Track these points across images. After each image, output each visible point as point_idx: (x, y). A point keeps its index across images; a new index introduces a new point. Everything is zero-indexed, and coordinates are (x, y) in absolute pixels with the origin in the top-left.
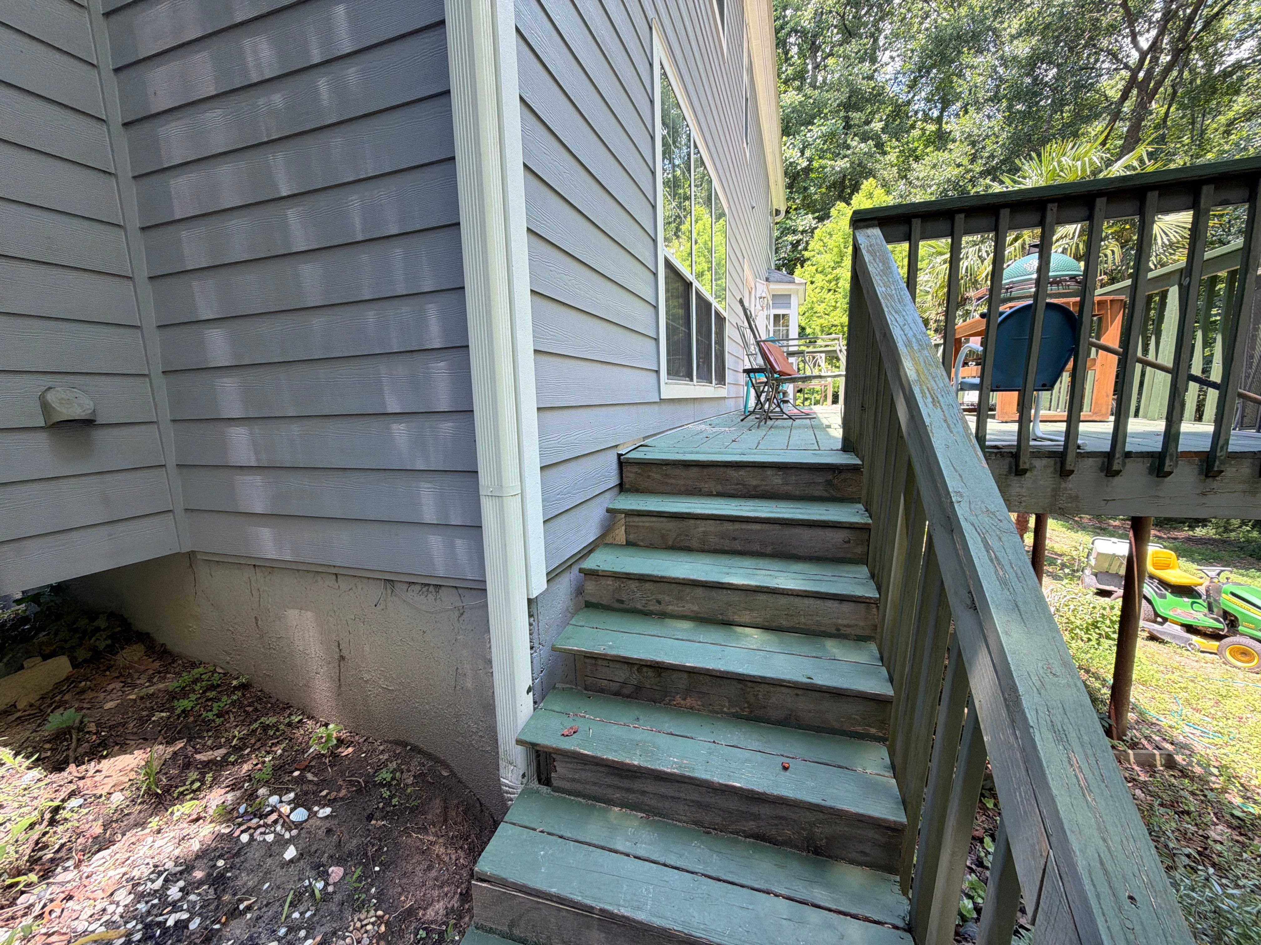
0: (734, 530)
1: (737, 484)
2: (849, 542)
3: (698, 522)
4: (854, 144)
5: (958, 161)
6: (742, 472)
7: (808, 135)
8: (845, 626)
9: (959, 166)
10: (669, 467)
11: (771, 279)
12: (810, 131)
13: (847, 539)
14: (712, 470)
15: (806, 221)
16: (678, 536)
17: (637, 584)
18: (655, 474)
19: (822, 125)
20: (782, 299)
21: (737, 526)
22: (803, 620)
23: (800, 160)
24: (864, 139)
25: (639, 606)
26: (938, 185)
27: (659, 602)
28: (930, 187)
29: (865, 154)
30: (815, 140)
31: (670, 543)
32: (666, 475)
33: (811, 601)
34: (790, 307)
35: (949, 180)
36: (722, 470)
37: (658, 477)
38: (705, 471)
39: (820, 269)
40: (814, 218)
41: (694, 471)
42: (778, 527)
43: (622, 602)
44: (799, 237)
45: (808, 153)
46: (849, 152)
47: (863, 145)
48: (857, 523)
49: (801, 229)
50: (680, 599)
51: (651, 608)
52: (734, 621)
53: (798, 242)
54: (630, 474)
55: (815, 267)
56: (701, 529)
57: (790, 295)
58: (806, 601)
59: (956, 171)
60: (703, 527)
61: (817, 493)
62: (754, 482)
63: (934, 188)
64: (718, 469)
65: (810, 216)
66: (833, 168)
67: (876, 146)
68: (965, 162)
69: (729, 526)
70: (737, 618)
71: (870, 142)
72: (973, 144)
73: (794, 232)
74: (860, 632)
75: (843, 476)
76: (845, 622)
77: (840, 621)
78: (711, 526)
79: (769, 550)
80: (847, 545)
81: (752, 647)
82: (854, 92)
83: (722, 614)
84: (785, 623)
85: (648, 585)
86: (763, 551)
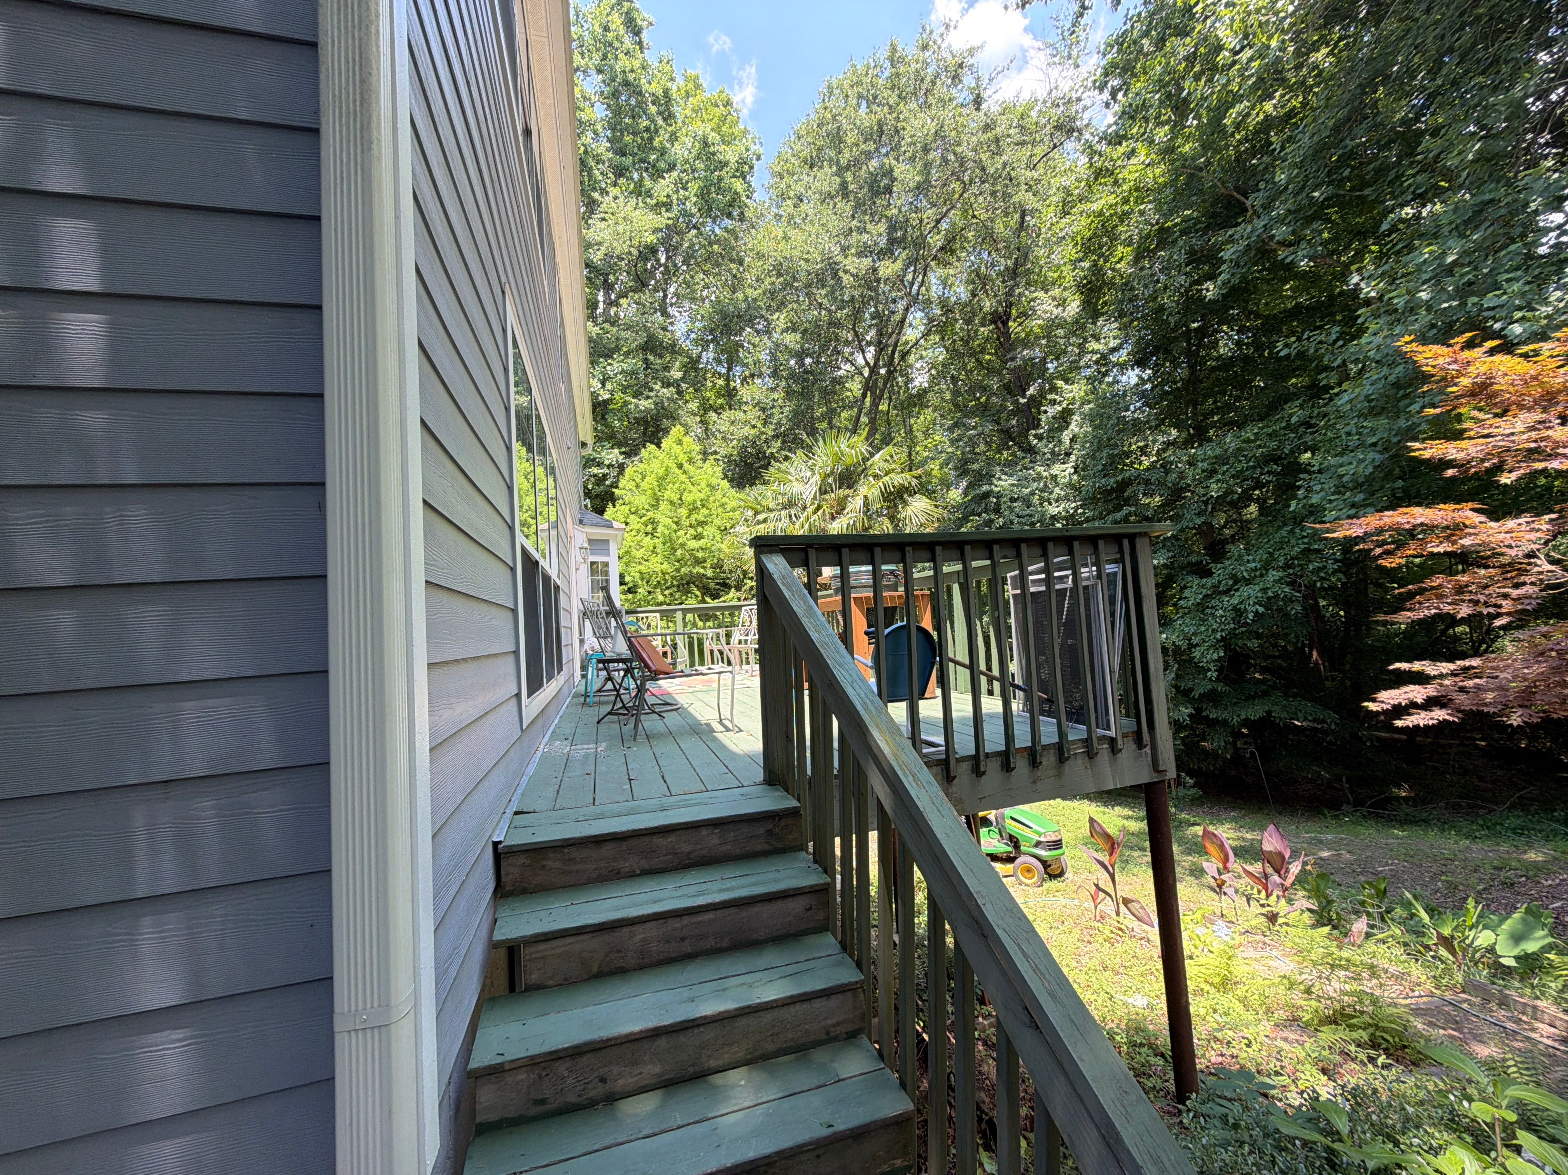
0: (683, 927)
1: (667, 855)
2: (810, 909)
3: (635, 928)
4: (657, 387)
5: (753, 423)
6: (672, 838)
7: (608, 368)
8: (834, 1026)
9: (754, 427)
10: (573, 848)
11: (585, 521)
12: (610, 364)
13: (808, 906)
14: (633, 842)
15: (613, 455)
16: (607, 955)
17: (568, 1063)
18: (553, 862)
19: (622, 361)
20: (598, 545)
21: (686, 920)
22: (790, 1036)
23: (602, 392)
24: (667, 384)
25: (572, 1098)
26: (739, 440)
27: (603, 1080)
28: (732, 441)
29: (668, 399)
30: (616, 375)
31: (595, 969)
32: (570, 860)
33: (798, 1006)
34: (608, 554)
35: (747, 438)
36: (647, 839)
37: (558, 864)
38: (624, 845)
39: (633, 510)
40: (621, 453)
41: (609, 849)
42: (733, 910)
43: (543, 1102)
44: (605, 471)
45: (609, 386)
46: (652, 394)
47: (665, 390)
48: (817, 885)
49: (607, 462)
50: (635, 1063)
51: (592, 1094)
52: (709, 1069)
53: (605, 476)
54: (513, 870)
55: (628, 507)
56: (638, 938)
57: (607, 542)
58: (792, 1009)
59: (752, 432)
60: (640, 933)
61: (758, 848)
62: (686, 848)
63: (735, 442)
64: (642, 839)
65: (616, 451)
66: (637, 406)
67: (677, 393)
68: (759, 425)
69: (676, 924)
70: (713, 1063)
71: (671, 388)
72: (763, 410)
73: (600, 465)
74: (849, 1027)
75: (783, 823)
76: (834, 1021)
77: (829, 1022)
78: (651, 930)
79: (725, 943)
80: (809, 913)
81: (746, 1104)
82: (651, 338)
83: (693, 1065)
84: (770, 1047)
85: (586, 1059)
86: (718, 946)
